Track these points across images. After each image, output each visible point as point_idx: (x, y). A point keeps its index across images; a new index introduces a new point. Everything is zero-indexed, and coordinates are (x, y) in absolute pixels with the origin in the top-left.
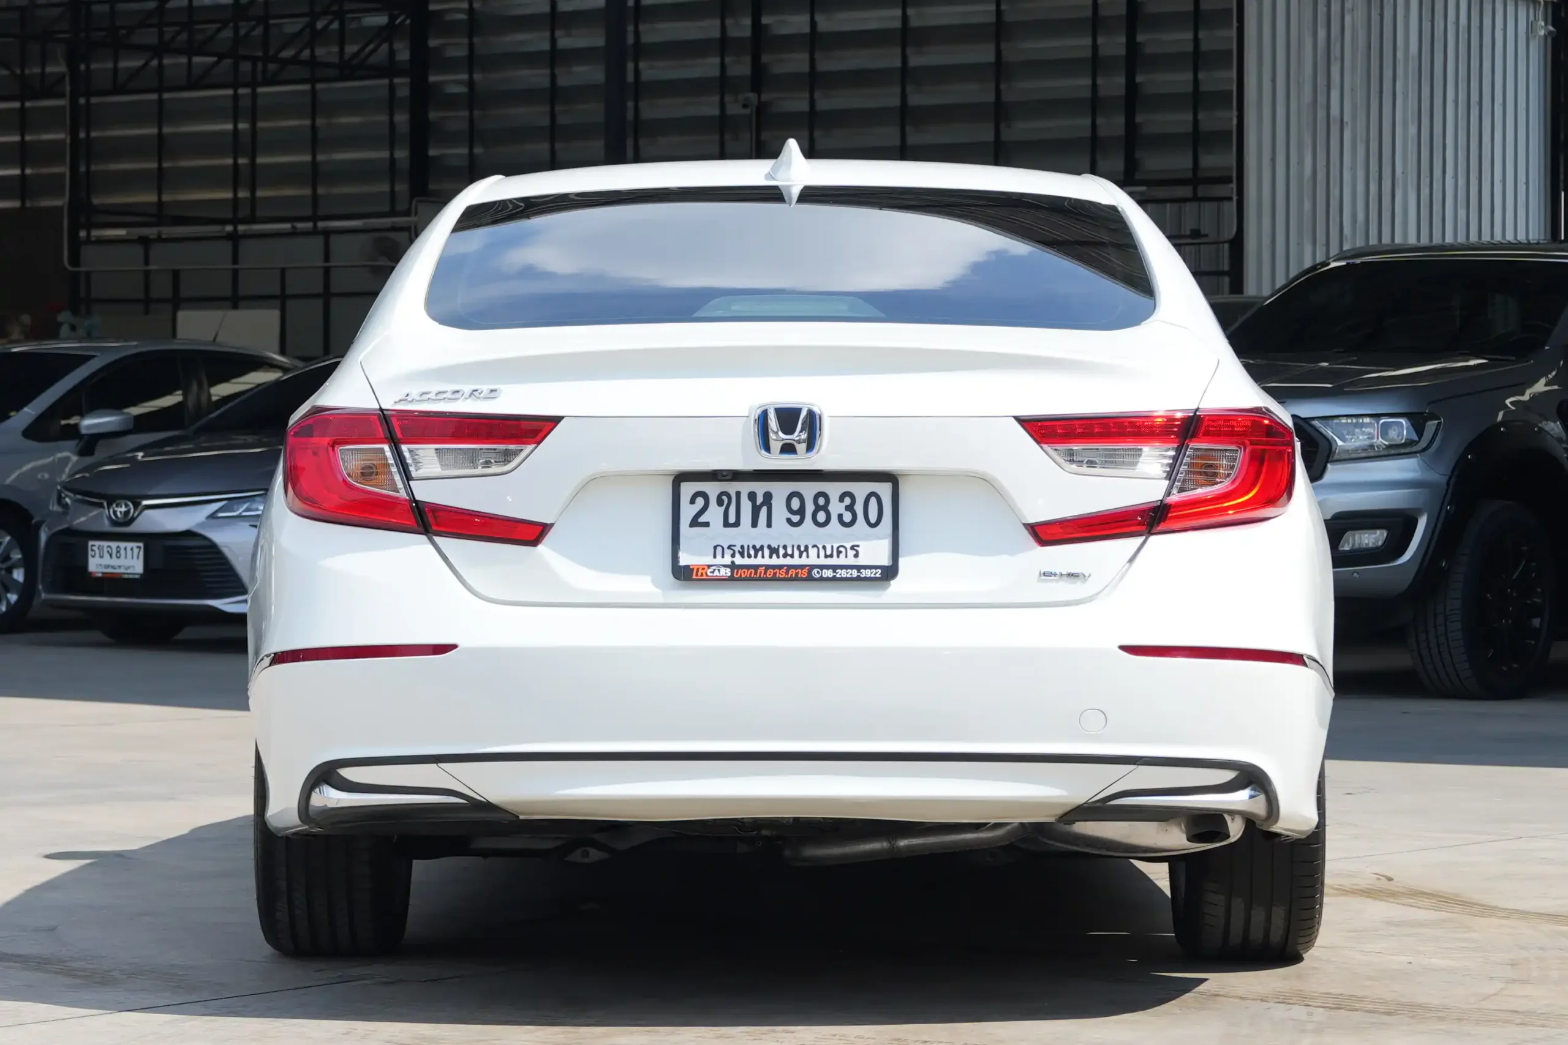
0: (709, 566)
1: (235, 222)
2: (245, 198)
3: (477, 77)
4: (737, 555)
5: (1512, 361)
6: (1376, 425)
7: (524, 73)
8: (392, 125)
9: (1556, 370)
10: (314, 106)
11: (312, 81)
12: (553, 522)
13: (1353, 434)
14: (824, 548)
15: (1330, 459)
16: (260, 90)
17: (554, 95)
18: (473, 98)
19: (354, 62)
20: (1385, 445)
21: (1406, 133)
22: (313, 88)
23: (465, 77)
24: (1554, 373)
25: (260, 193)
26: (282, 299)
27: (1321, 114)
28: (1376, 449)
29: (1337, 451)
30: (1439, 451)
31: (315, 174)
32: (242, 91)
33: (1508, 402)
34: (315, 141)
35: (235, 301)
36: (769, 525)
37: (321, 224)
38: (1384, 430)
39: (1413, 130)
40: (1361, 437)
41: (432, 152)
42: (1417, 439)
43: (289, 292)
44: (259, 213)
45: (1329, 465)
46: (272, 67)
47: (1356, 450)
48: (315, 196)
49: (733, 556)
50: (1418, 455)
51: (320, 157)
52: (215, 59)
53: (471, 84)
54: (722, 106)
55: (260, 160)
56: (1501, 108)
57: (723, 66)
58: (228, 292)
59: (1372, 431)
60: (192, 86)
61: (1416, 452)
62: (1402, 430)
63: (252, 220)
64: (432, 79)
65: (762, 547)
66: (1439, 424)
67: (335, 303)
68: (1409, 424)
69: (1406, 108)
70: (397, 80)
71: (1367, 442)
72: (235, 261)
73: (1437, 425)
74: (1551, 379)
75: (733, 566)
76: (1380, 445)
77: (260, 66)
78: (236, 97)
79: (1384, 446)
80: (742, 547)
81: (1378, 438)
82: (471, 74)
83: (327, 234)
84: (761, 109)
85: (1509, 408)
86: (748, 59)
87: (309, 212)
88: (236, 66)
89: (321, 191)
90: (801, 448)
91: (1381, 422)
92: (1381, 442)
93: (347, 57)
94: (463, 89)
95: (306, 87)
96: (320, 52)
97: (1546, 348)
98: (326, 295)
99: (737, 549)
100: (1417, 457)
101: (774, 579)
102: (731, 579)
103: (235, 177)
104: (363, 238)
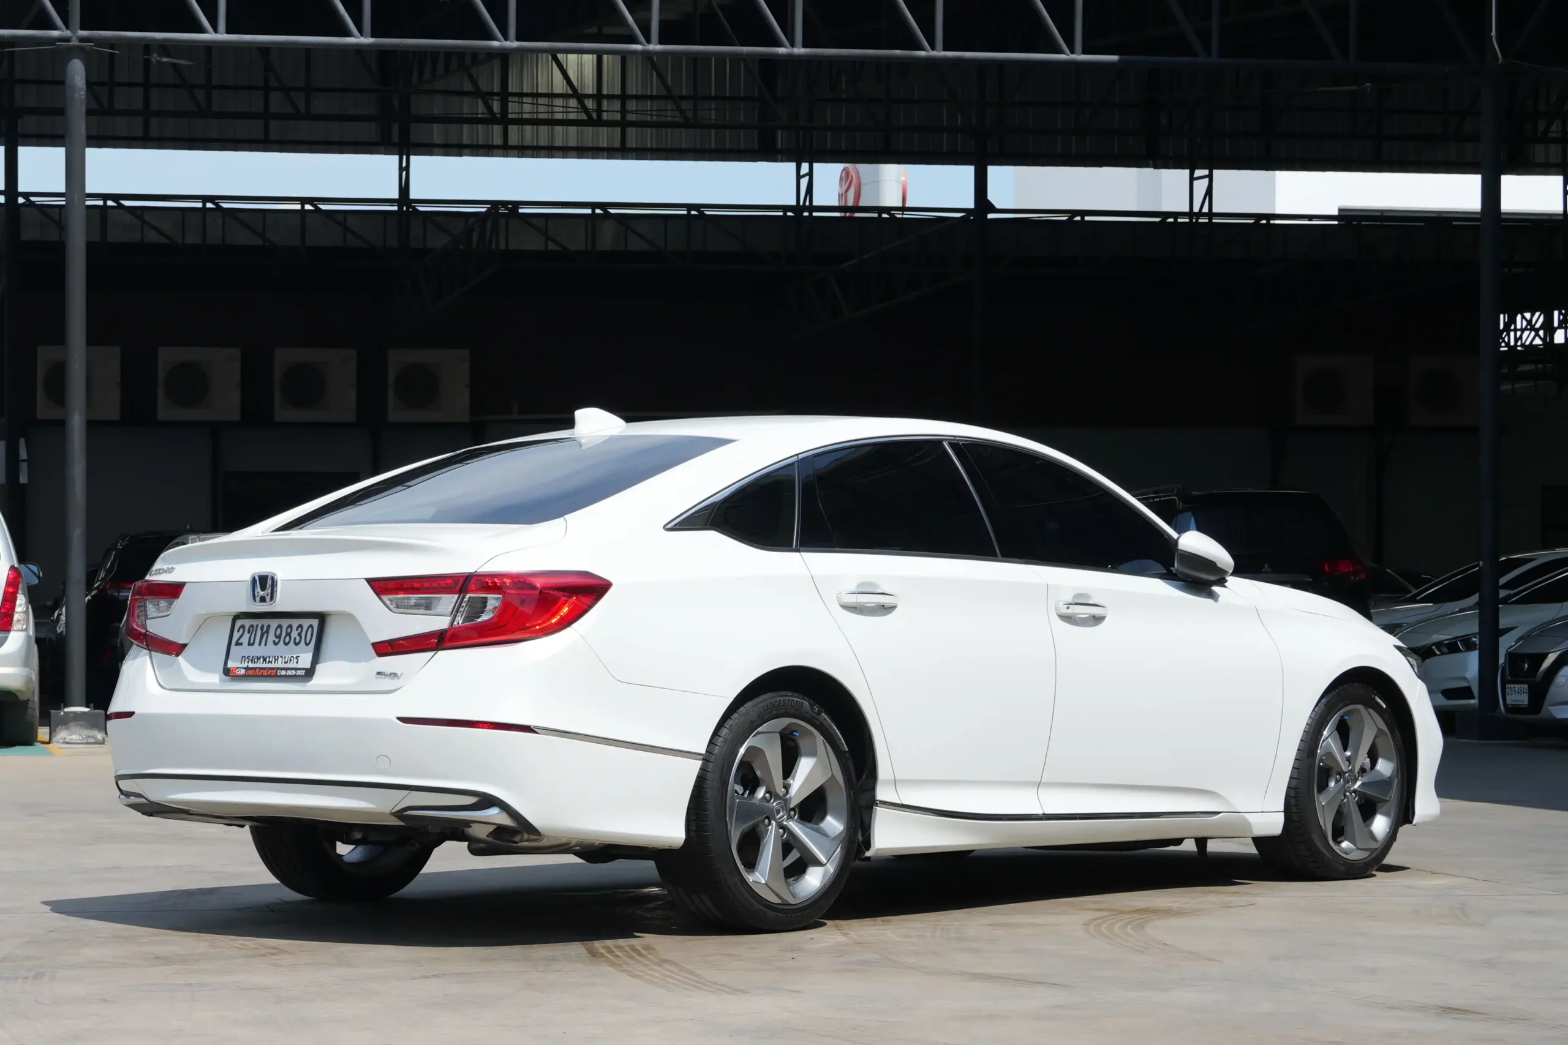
0: (238, 668)
4: (250, 662)
12: (187, 643)
14: (285, 657)
36: (265, 645)
49: (248, 662)
65: (260, 657)
75: (247, 669)
80: (253, 657)
90: (268, 598)
99: (251, 658)
101: (262, 676)
102: (245, 676)
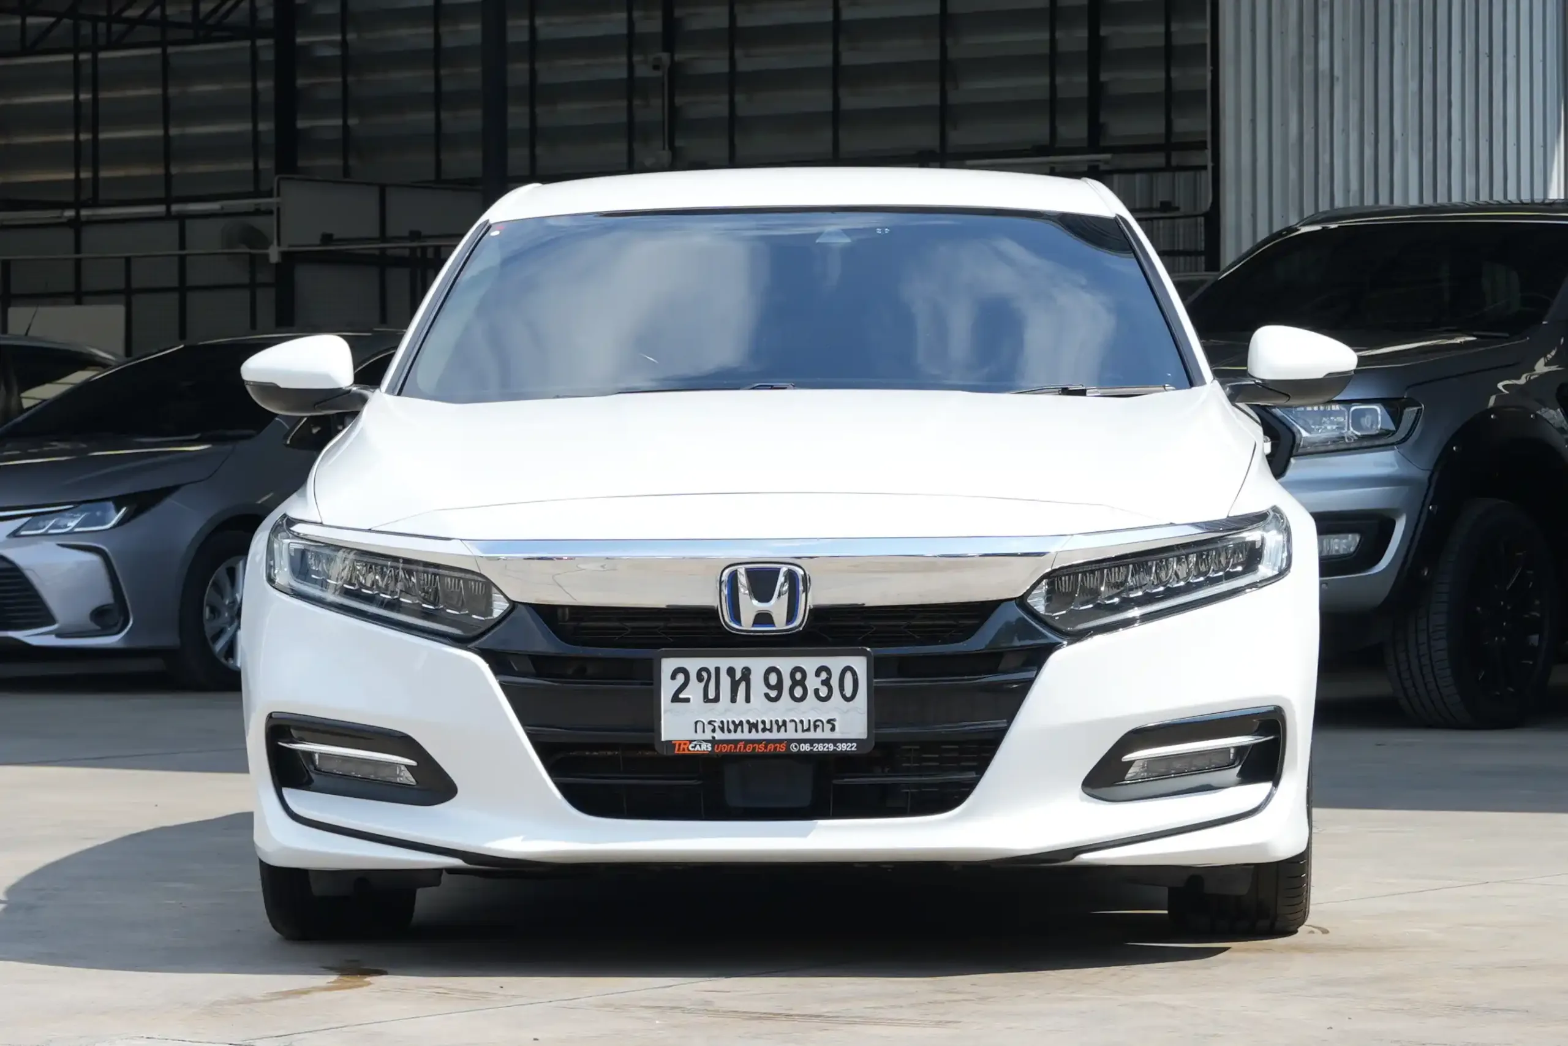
1: (78, 205)
2: (87, 179)
3: (351, 36)
5: (1506, 338)
6: (1346, 413)
7: (404, 32)
8: (255, 93)
9: (1556, 349)
10: (166, 73)
11: (163, 44)
13: (1320, 424)
15: (1294, 452)
16: (102, 55)
17: (438, 56)
18: (347, 62)
19: (211, 21)
20: (1356, 435)
21: (1405, 88)
22: (164, 51)
23: (338, 37)
24: (1553, 353)
25: (104, 174)
26: (127, 294)
27: (1308, 68)
28: (1347, 441)
29: (1302, 443)
30: (1417, 443)
31: (167, 151)
32: (84, 57)
33: (1500, 386)
34: (167, 113)
35: (79, 296)
37: (175, 208)
38: (1357, 418)
39: (1413, 86)
40: (1329, 427)
41: (301, 124)
42: (1394, 429)
43: (135, 284)
44: (102, 196)
45: (1293, 460)
46: (117, 28)
47: (1324, 442)
48: (168, 176)
50: (1395, 447)
51: (174, 131)
52: (52, 20)
53: (344, 44)
54: (631, 67)
55: (102, 136)
56: (1514, 60)
57: (631, 23)
58: (70, 287)
59: (1342, 420)
60: (25, 52)
61: (1393, 444)
62: (1378, 417)
63: (95, 203)
64: (300, 40)
66: (1419, 411)
67: (193, 298)
68: (1385, 411)
69: (1404, 63)
70: (260, 42)
71: (1336, 434)
72: (78, 250)
73: (1417, 414)
74: (1551, 359)
76: (1352, 437)
77: (102, 26)
78: (76, 61)
79: (1356, 438)
81: (1348, 429)
82: (344, 34)
83: (182, 218)
84: (674, 69)
85: (1502, 392)
86: (658, 14)
87: (161, 194)
88: (76, 29)
89: (174, 170)
91: (1353, 408)
92: (1352, 432)
93: (201, 16)
94: (337, 52)
95: (157, 51)
96: (171, 11)
97: (1544, 323)
98: (183, 289)
100: (1393, 449)
103: (77, 155)
104: (222, 222)
